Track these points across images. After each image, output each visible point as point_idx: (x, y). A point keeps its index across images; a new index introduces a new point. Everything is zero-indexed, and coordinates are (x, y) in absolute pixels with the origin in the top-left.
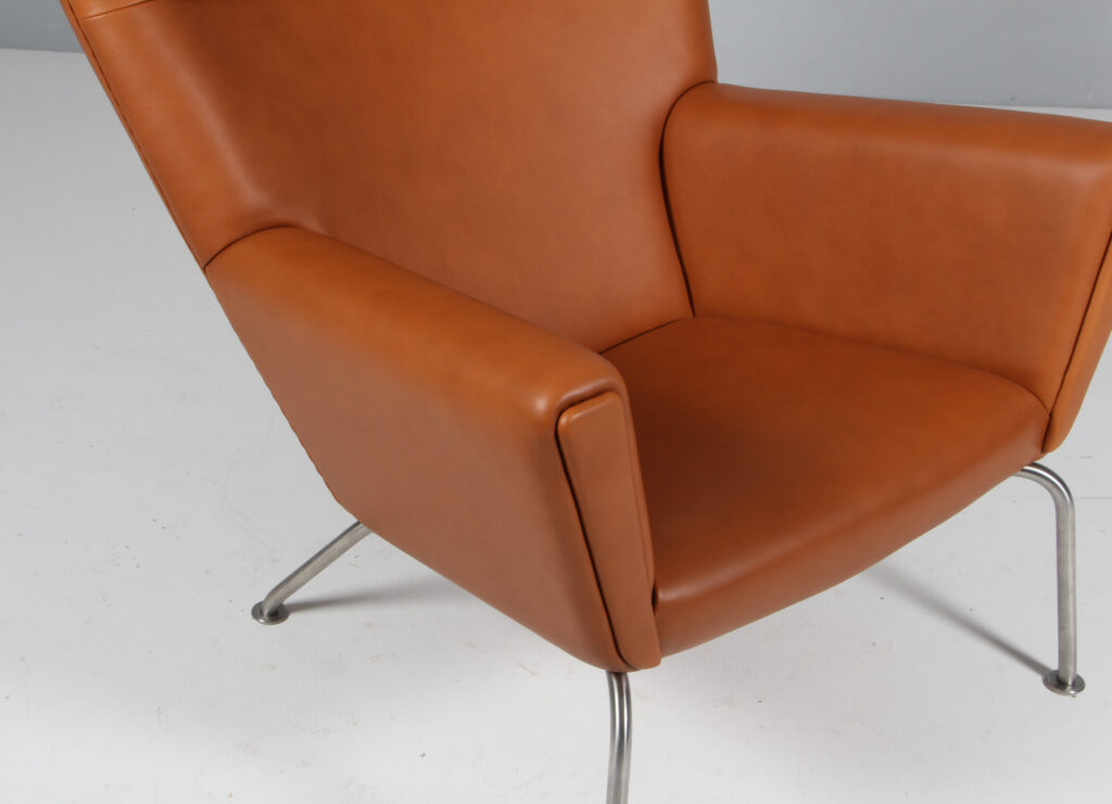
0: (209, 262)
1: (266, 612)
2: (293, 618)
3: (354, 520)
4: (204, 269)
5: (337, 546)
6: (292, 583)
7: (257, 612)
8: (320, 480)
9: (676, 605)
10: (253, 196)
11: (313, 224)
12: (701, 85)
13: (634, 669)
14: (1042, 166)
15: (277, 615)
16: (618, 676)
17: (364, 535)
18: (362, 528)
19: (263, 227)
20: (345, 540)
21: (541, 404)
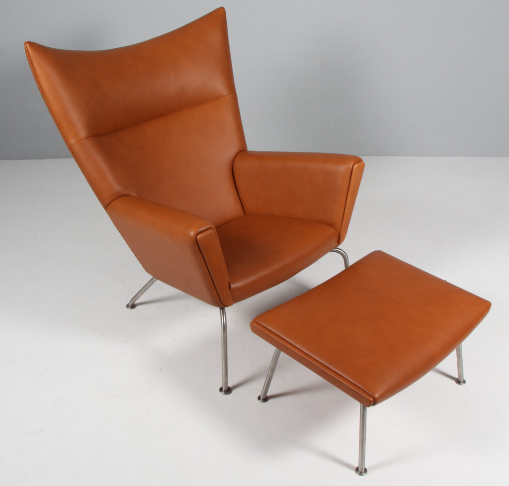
0: (106, 206)
1: (130, 306)
2: (138, 307)
3: (152, 277)
4: (105, 209)
5: (148, 285)
6: (136, 297)
7: (128, 306)
8: (141, 266)
9: (236, 289)
10: (117, 188)
11: (134, 195)
12: (243, 151)
13: (226, 306)
14: (330, 167)
15: (133, 306)
16: (222, 309)
17: (155, 281)
18: (155, 279)
19: (120, 196)
20: (150, 283)
21: (192, 233)
